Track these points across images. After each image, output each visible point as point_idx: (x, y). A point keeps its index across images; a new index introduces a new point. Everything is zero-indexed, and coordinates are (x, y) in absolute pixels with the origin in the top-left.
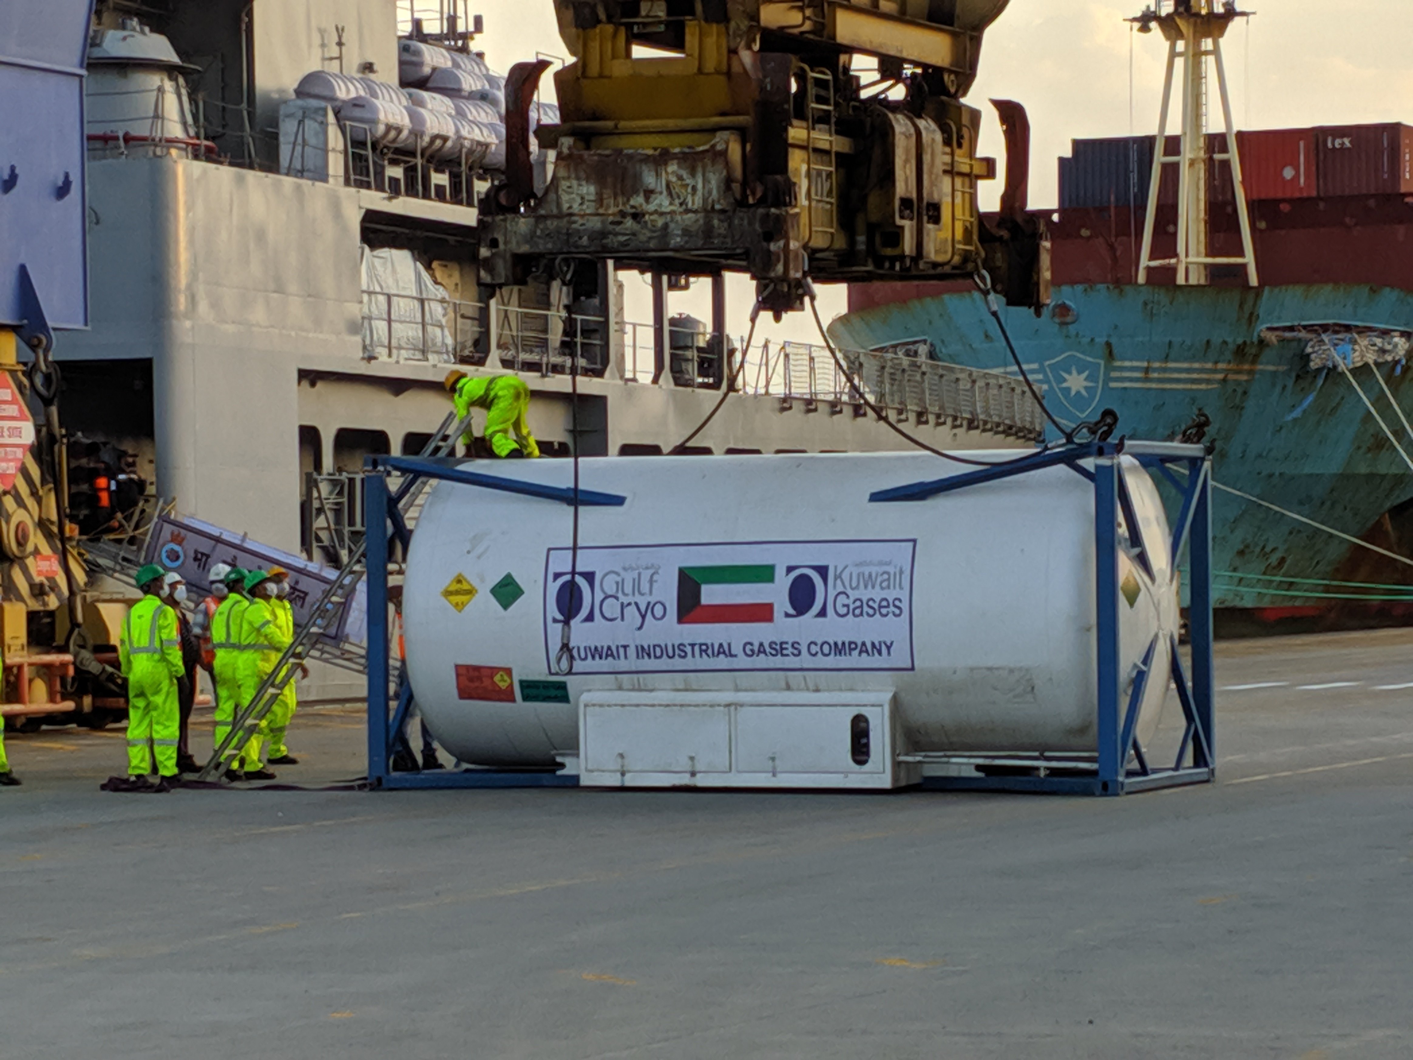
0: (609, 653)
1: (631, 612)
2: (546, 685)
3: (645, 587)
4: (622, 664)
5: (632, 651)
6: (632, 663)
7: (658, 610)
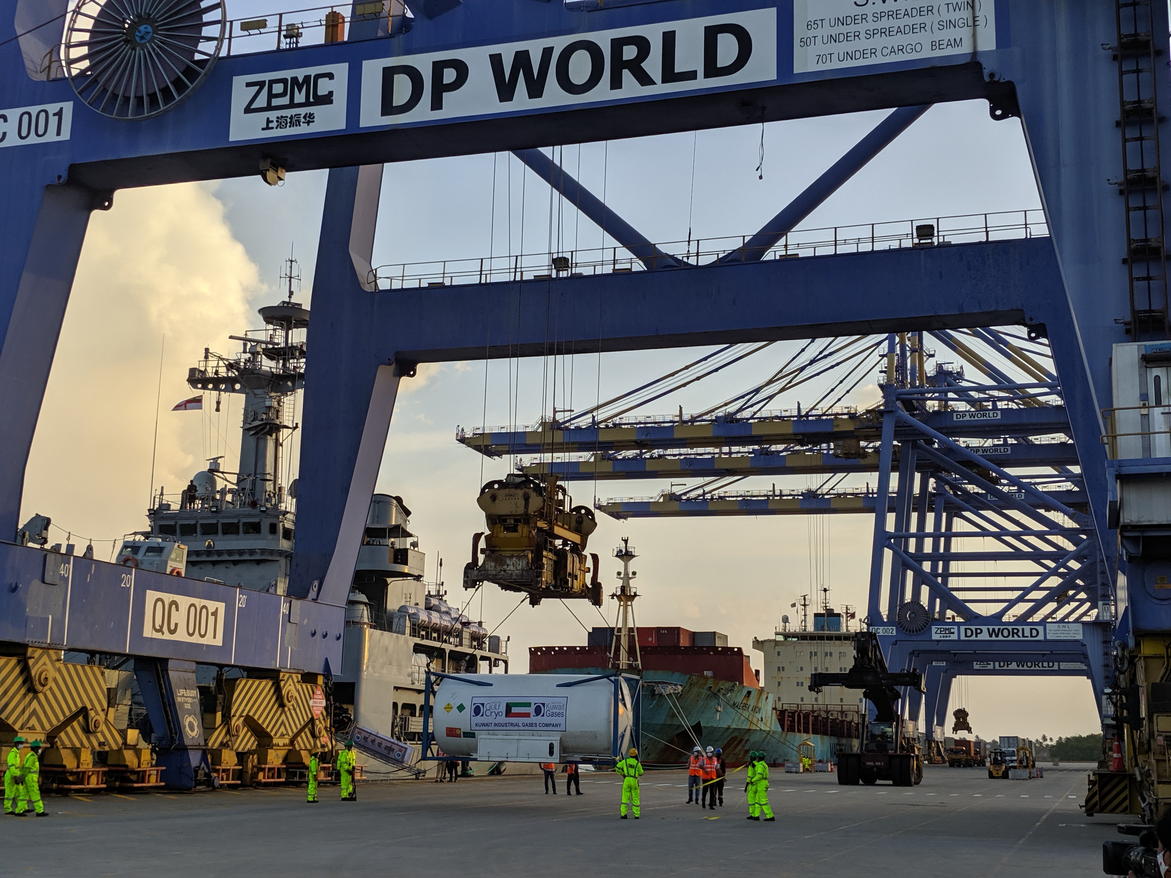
0: (487, 725)
1: (493, 714)
2: (470, 733)
3: (497, 708)
4: (490, 728)
5: (493, 725)
6: (493, 728)
7: (500, 714)
